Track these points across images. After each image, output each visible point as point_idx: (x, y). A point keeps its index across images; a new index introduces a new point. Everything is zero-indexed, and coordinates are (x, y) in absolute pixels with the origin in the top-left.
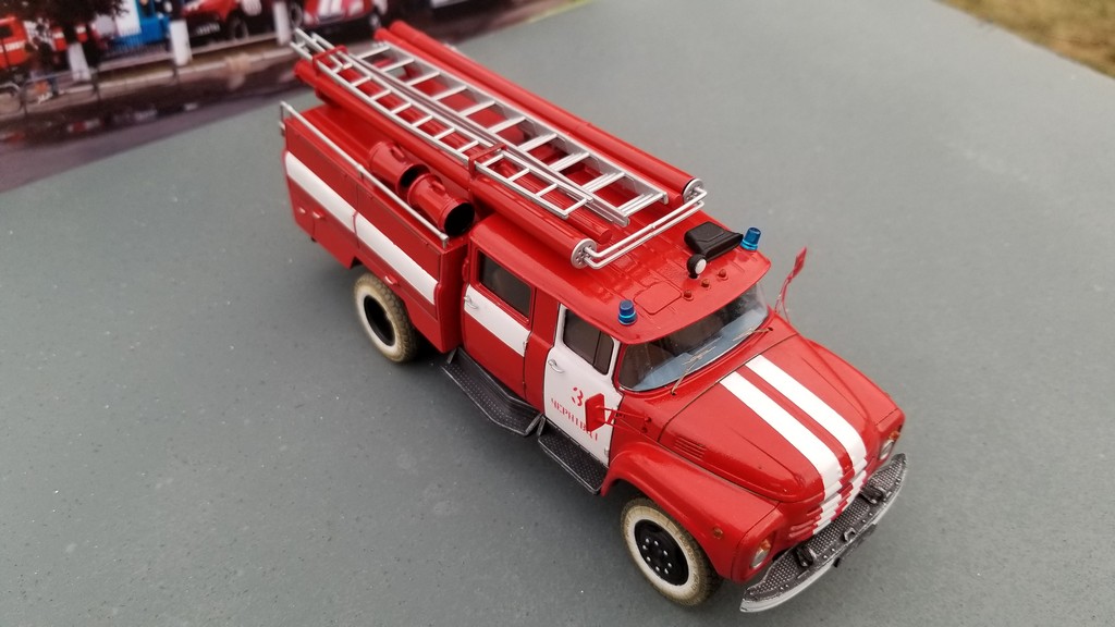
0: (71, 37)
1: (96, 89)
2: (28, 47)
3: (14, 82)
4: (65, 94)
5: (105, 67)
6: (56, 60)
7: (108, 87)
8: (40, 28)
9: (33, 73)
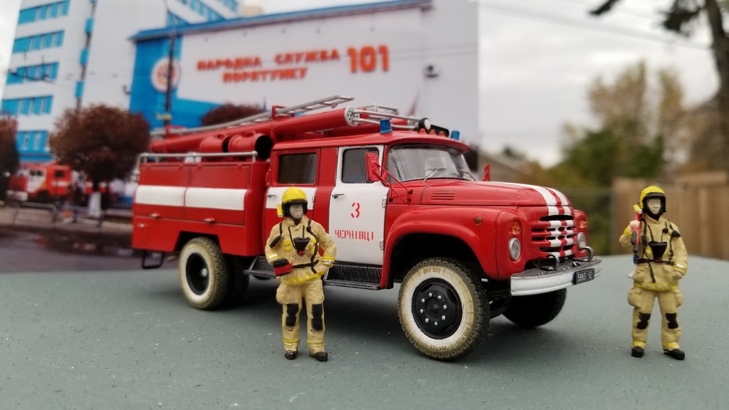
0: (96, 188)
1: (99, 226)
2: (70, 187)
3: (55, 205)
5: (110, 212)
6: (83, 199)
7: (108, 226)
9: (66, 203)
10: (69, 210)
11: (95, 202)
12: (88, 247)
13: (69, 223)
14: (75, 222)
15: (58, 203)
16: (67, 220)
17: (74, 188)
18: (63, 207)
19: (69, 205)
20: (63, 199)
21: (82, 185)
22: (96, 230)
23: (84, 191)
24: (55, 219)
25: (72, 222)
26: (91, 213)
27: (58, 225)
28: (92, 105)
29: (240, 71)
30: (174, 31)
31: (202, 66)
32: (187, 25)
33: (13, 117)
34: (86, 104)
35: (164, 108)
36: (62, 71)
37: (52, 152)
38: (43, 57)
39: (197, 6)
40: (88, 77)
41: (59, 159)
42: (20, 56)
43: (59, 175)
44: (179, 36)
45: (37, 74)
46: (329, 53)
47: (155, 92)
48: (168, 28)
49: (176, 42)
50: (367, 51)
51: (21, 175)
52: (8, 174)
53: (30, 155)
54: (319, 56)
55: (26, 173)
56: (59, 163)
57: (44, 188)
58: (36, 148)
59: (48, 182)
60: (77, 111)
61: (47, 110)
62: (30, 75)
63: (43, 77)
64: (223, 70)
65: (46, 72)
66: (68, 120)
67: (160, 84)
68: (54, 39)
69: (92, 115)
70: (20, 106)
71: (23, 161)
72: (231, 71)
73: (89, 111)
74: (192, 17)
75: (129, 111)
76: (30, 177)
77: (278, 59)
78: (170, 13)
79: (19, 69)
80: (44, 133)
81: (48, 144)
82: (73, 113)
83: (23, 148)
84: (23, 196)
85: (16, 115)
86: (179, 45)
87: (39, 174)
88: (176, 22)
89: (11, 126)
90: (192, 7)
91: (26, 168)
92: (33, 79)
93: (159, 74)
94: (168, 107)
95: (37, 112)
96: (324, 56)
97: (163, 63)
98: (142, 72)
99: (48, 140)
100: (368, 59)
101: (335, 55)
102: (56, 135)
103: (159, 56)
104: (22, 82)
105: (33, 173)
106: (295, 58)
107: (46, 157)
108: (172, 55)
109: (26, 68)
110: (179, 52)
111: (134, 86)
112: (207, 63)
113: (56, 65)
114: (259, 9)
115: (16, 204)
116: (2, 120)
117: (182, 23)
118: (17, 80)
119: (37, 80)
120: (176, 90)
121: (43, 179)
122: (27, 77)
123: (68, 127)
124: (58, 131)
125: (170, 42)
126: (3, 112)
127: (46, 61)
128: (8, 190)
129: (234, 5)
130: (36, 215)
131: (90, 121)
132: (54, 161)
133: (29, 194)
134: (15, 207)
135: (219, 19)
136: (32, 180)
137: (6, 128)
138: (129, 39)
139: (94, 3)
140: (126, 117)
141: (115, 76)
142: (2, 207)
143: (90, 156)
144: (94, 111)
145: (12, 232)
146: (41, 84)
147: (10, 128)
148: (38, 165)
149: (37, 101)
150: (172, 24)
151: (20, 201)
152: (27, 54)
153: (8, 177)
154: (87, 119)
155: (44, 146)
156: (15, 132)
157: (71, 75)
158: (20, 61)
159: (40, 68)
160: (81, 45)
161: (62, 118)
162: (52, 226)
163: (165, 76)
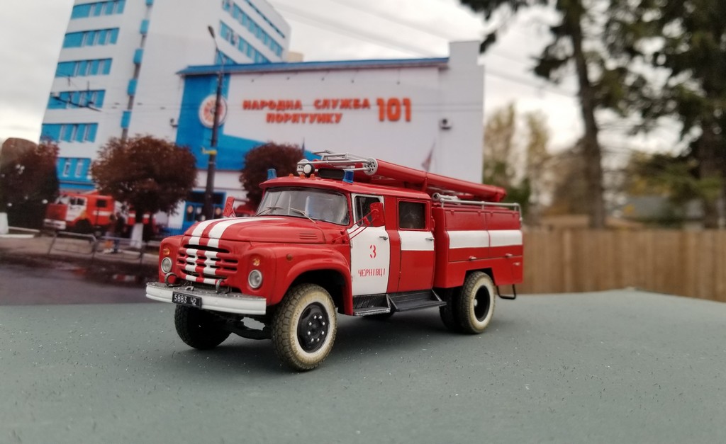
0: (139, 219)
1: (140, 257)
2: (112, 217)
3: (94, 235)
4: (121, 253)
5: (152, 243)
6: (125, 230)
7: (149, 257)
8: (123, 208)
9: (108, 233)
10: (110, 240)
11: (137, 232)
12: (128, 278)
13: (108, 253)
14: (115, 252)
15: (98, 233)
16: (107, 251)
17: (117, 218)
18: (103, 237)
19: (111, 236)
20: (104, 229)
21: (124, 215)
22: (138, 261)
23: (126, 222)
24: (94, 250)
25: (112, 253)
26: (132, 244)
27: (97, 255)
28: (138, 135)
29: (282, 113)
30: (222, 70)
31: (247, 105)
32: (235, 64)
33: (53, 143)
34: (131, 134)
35: (209, 143)
36: (108, 99)
37: (94, 180)
38: (88, 83)
39: (245, 47)
40: (135, 106)
41: (101, 189)
42: (64, 80)
43: (101, 204)
44: (227, 75)
45: (82, 101)
46: (362, 102)
47: (203, 127)
48: (216, 66)
49: (224, 80)
50: (393, 102)
51: (60, 203)
52: (45, 202)
53: (70, 183)
54: (352, 103)
55: (65, 201)
56: (101, 193)
57: (84, 217)
58: (77, 176)
59: (88, 211)
60: (123, 141)
61: (92, 138)
62: (73, 101)
63: (88, 104)
64: (267, 110)
65: (92, 99)
66: (112, 149)
67: (207, 121)
68: (102, 66)
69: (138, 145)
70: (62, 131)
71: (62, 189)
72: (274, 112)
73: (134, 141)
74: (241, 58)
75: (175, 144)
76: (70, 205)
77: (316, 104)
78: (217, 51)
79: (61, 93)
80: (87, 160)
81: (90, 173)
82: (118, 142)
83: (63, 175)
84: (62, 225)
85: (57, 142)
86: (227, 84)
87: (80, 202)
88: (224, 60)
89: (50, 151)
90: (240, 48)
91: (65, 196)
92: (77, 105)
93: (206, 110)
94: (213, 142)
95: (80, 140)
96: (357, 104)
97: (211, 98)
98: (190, 106)
99: (90, 168)
100: (394, 109)
101: (366, 104)
102: (99, 164)
103: (207, 93)
104: (65, 108)
105: (72, 202)
106: (331, 104)
107: (89, 185)
108: (219, 93)
109: (69, 94)
110: (226, 91)
111: (181, 120)
112: (252, 103)
113: (102, 92)
114: (301, 55)
115: (53, 233)
116: (40, 145)
117: (230, 63)
118: (60, 104)
119: (81, 106)
120: (222, 126)
121: (83, 208)
122: (70, 102)
123: (112, 156)
124: (101, 159)
125: (218, 80)
126: (42, 138)
127: (92, 87)
128: (45, 218)
129: (279, 50)
130: (74, 244)
131: (134, 152)
132: (96, 190)
133: (68, 223)
134: (51, 236)
135: (265, 61)
136: (71, 208)
137: (46, 154)
138: (178, 73)
139: (144, 34)
140: (172, 149)
141: (163, 108)
142: (38, 235)
143: (134, 186)
144: (139, 142)
145: (47, 262)
146: (85, 110)
147: (50, 154)
148: (78, 193)
149: (80, 127)
150: (220, 63)
151: (57, 230)
152: (72, 79)
153: (45, 205)
154: (132, 149)
155: (87, 174)
156: (55, 158)
157: (117, 104)
158: (63, 85)
159: (85, 94)
160: (129, 75)
161: (106, 146)
162: (90, 256)
163: (211, 112)
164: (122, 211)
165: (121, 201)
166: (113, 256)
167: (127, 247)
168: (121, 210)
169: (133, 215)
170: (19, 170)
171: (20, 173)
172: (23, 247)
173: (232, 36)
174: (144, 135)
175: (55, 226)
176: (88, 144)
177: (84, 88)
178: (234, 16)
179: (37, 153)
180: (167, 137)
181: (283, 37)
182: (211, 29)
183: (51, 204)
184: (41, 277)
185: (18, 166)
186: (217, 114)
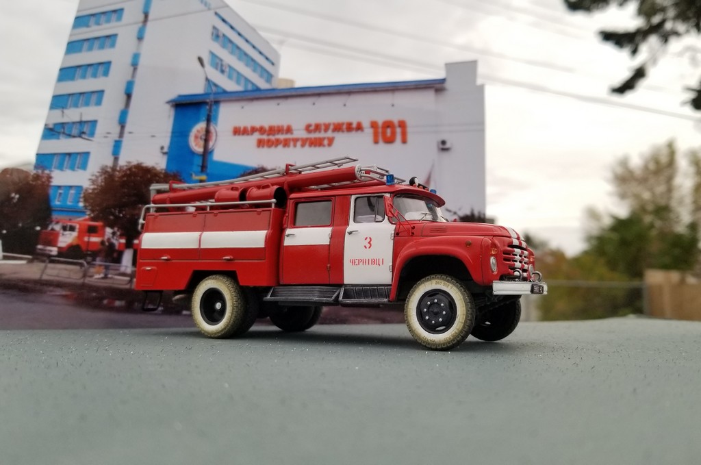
0: (129, 245)
1: (129, 282)
2: (102, 243)
3: (85, 261)
4: (111, 278)
6: (115, 255)
8: (114, 234)
9: (98, 259)
10: (100, 265)
11: (127, 257)
12: (118, 303)
13: (99, 279)
14: (106, 277)
15: (89, 259)
16: (97, 276)
17: (107, 244)
18: (94, 262)
19: (102, 261)
20: (95, 255)
21: (114, 241)
22: (128, 287)
23: (117, 247)
24: (85, 276)
25: (103, 278)
26: (122, 269)
27: (87, 280)
28: (129, 162)
29: (272, 138)
30: (212, 98)
31: (237, 131)
32: (225, 92)
33: (47, 172)
34: (122, 162)
35: (199, 169)
36: (99, 130)
37: (85, 207)
38: (81, 114)
39: (235, 75)
40: (126, 135)
41: (92, 215)
42: (58, 112)
43: (92, 230)
44: (217, 102)
45: (75, 131)
46: (354, 125)
47: (193, 153)
48: (206, 94)
49: (214, 107)
50: (388, 125)
51: (52, 229)
52: (38, 228)
53: (62, 210)
54: (344, 127)
55: (57, 227)
56: (93, 219)
57: (75, 243)
58: (69, 203)
59: (80, 237)
60: (114, 169)
61: (84, 166)
62: (66, 132)
63: (81, 134)
64: (257, 136)
65: (85, 129)
66: (103, 177)
67: (197, 147)
68: (94, 98)
69: (128, 172)
70: (56, 161)
71: (55, 216)
72: (265, 137)
73: (125, 168)
74: (230, 86)
75: (165, 170)
76: (62, 231)
77: (308, 128)
78: (207, 79)
79: (55, 125)
80: (80, 188)
81: (82, 200)
82: (109, 170)
83: (56, 203)
84: (54, 251)
85: (51, 171)
86: (217, 112)
87: (72, 229)
88: (214, 89)
89: (44, 180)
90: (230, 77)
91: (57, 223)
92: (70, 136)
93: (196, 137)
94: (203, 168)
95: (72, 168)
96: (349, 128)
97: (201, 126)
98: (180, 134)
99: (82, 195)
100: (389, 131)
101: (359, 127)
102: (90, 191)
103: (197, 121)
104: (58, 138)
105: (64, 228)
106: (323, 127)
107: (82, 212)
108: (209, 121)
109: (63, 125)
110: (216, 118)
111: (170, 147)
112: (242, 129)
113: (94, 122)
114: (292, 82)
115: (45, 258)
116: (35, 174)
117: (220, 91)
118: (53, 135)
119: (74, 137)
120: (212, 152)
121: (75, 234)
122: (64, 133)
123: (103, 184)
124: (92, 187)
125: (208, 107)
126: (36, 167)
127: (84, 119)
128: (37, 244)
129: (269, 77)
130: (66, 270)
131: (125, 179)
132: (87, 217)
133: (60, 248)
134: (43, 261)
135: (255, 88)
136: (63, 235)
137: (39, 182)
138: (168, 102)
139: (135, 65)
140: (162, 176)
141: (153, 136)
142: (30, 261)
143: (124, 212)
144: (130, 169)
145: (38, 287)
146: (78, 140)
147: (43, 182)
148: (70, 220)
149: (73, 157)
150: (210, 91)
151: (49, 256)
152: (66, 111)
153: (38, 231)
154: (123, 176)
155: (78, 202)
156: (49, 186)
157: (109, 133)
158: (58, 117)
159: (78, 125)
160: (121, 105)
161: (98, 174)
162: (81, 281)
163: (201, 138)
164: (113, 237)
165: (112, 227)
166: (103, 281)
167: (118, 272)
168: (111, 235)
169: (123, 241)
170: (13, 198)
171: (15, 201)
172: (15, 273)
173: (222, 65)
174: (134, 162)
175: (47, 252)
176: (80, 172)
177: (77, 119)
178: (224, 46)
179: (31, 182)
180: (157, 164)
181: (273, 64)
182: (200, 60)
183: (44, 231)
184: (33, 302)
185: (13, 195)
186: (206, 141)
